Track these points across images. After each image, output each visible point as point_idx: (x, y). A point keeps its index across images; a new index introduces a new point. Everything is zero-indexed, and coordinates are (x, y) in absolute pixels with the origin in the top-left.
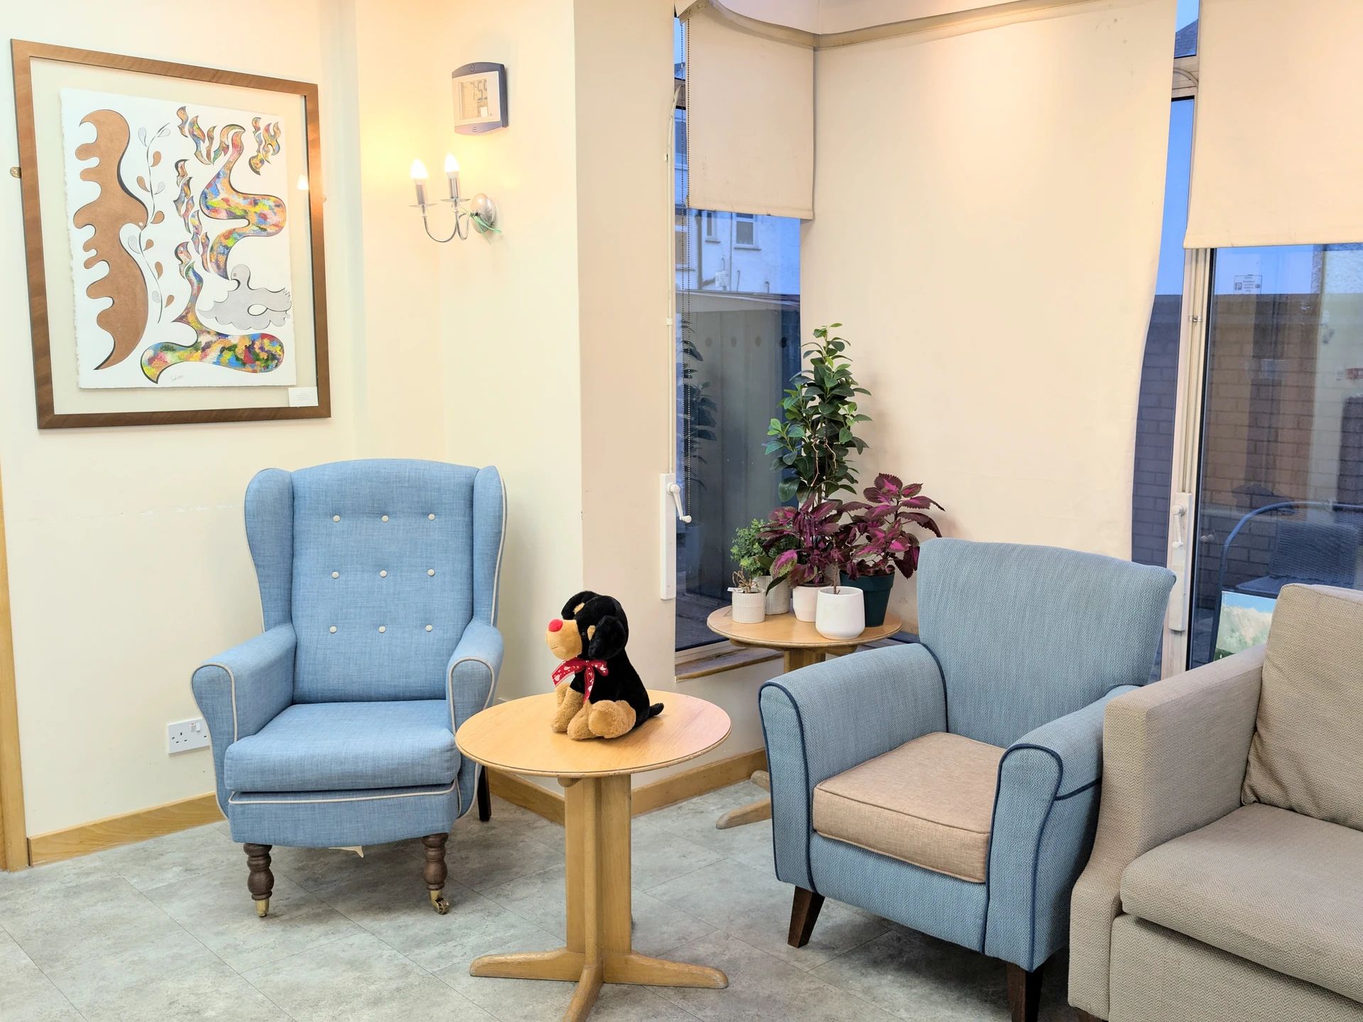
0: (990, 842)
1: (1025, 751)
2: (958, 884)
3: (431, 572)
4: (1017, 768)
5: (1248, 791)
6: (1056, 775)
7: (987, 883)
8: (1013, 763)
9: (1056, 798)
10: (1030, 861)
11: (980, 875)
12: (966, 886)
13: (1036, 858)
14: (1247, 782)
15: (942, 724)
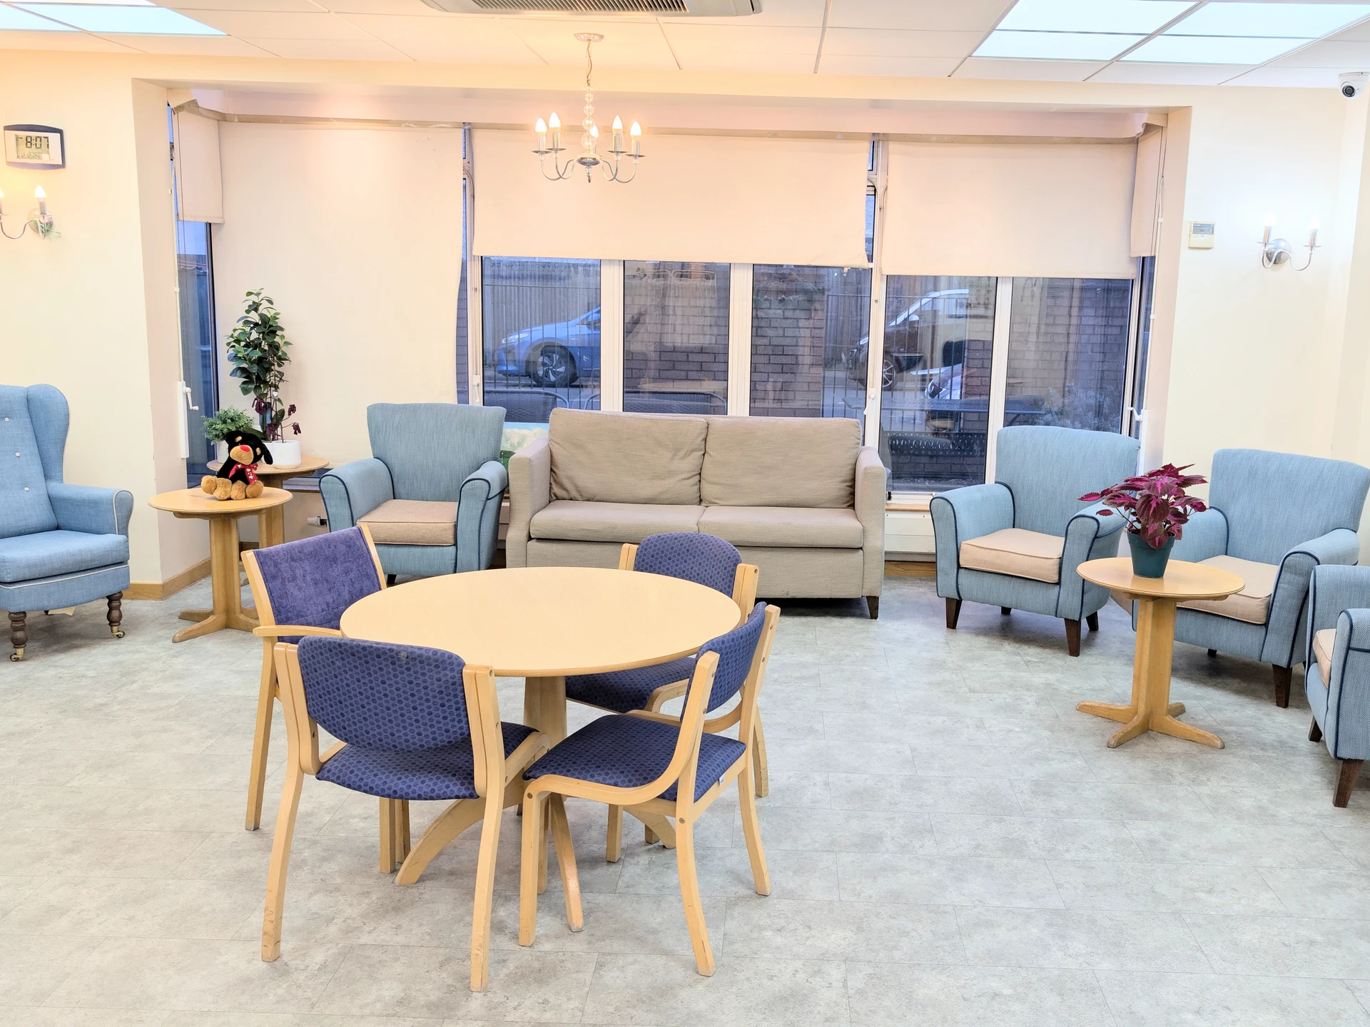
0: (456, 526)
1: (471, 482)
2: (441, 548)
3: (18, 454)
4: (469, 489)
5: (553, 495)
6: (488, 489)
7: (455, 544)
8: (467, 488)
9: (488, 499)
10: (477, 528)
11: (452, 541)
12: (445, 548)
13: (480, 527)
14: (552, 491)
15: (393, 497)
